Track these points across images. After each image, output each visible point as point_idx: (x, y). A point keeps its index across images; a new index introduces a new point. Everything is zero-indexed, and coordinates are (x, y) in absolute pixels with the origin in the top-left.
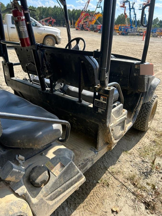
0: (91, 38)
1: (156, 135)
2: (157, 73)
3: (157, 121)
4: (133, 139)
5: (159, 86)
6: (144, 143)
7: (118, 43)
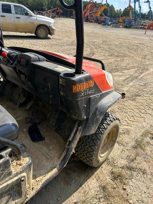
0: (92, 29)
1: (112, 173)
2: (147, 73)
3: (122, 147)
4: (73, 181)
5: (144, 90)
6: (88, 190)
7: (118, 35)
